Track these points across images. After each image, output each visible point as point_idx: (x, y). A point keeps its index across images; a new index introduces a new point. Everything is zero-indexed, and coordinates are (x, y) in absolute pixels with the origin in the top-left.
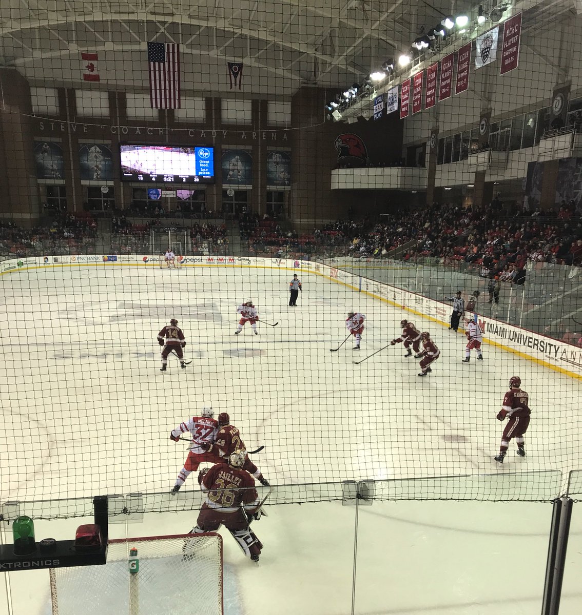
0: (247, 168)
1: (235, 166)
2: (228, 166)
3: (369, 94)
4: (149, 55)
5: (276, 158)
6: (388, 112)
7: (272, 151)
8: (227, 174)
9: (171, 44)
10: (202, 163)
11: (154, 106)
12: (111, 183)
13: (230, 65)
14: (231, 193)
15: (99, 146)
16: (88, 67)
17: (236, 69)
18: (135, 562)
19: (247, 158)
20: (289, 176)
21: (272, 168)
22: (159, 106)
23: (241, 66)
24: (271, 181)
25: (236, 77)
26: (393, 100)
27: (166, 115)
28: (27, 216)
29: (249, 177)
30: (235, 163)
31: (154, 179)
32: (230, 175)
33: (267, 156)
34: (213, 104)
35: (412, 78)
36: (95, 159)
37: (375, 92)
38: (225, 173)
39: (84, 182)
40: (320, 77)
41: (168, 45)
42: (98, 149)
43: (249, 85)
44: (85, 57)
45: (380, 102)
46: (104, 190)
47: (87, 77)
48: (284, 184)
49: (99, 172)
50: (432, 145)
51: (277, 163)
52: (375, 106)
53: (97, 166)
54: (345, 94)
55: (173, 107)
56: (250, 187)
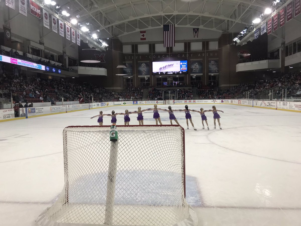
0: (200, 67)
1: (196, 66)
2: (193, 67)
3: (252, 30)
4: (164, 29)
5: (212, 62)
6: (262, 34)
7: (210, 60)
8: (193, 70)
9: (172, 25)
10: (183, 66)
11: (165, 46)
12: (149, 76)
13: (194, 29)
14: (194, 77)
15: (145, 63)
16: (142, 36)
17: (196, 31)
18: (115, 132)
19: (200, 63)
20: (218, 69)
21: (210, 66)
22: (167, 47)
23: (198, 29)
24: (211, 72)
25: (196, 33)
26: (263, 29)
27: (170, 49)
28: (119, 88)
29: (201, 71)
30: (196, 65)
31: (164, 73)
32: (194, 70)
33: (209, 62)
34: (187, 45)
35: (272, 17)
36: (143, 68)
37: (255, 29)
38: (192, 70)
39: (139, 76)
40: (230, 29)
41: (171, 25)
42: (145, 64)
43: (201, 36)
44: (141, 32)
45: (258, 32)
46: (146, 79)
47: (142, 39)
48: (216, 72)
49: (145, 72)
50: (282, 49)
51: (213, 64)
52: (255, 34)
53: (144, 70)
54: (241, 33)
55: (172, 46)
56: (202, 74)
